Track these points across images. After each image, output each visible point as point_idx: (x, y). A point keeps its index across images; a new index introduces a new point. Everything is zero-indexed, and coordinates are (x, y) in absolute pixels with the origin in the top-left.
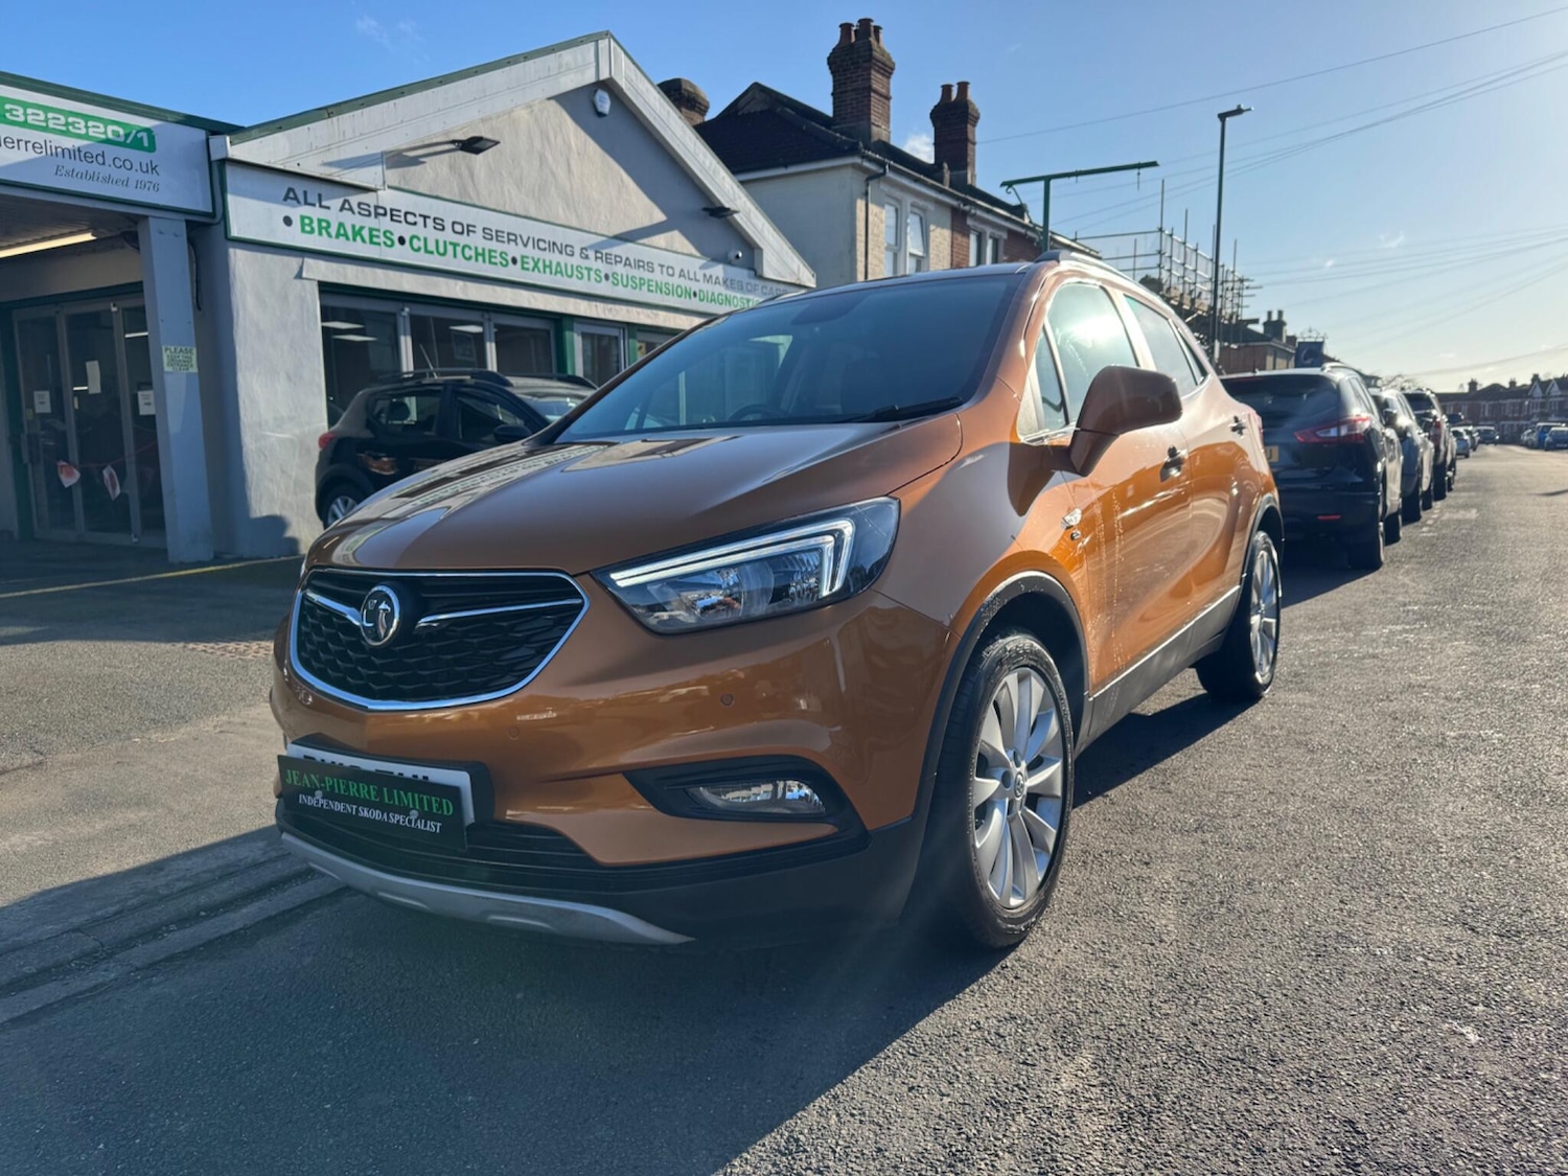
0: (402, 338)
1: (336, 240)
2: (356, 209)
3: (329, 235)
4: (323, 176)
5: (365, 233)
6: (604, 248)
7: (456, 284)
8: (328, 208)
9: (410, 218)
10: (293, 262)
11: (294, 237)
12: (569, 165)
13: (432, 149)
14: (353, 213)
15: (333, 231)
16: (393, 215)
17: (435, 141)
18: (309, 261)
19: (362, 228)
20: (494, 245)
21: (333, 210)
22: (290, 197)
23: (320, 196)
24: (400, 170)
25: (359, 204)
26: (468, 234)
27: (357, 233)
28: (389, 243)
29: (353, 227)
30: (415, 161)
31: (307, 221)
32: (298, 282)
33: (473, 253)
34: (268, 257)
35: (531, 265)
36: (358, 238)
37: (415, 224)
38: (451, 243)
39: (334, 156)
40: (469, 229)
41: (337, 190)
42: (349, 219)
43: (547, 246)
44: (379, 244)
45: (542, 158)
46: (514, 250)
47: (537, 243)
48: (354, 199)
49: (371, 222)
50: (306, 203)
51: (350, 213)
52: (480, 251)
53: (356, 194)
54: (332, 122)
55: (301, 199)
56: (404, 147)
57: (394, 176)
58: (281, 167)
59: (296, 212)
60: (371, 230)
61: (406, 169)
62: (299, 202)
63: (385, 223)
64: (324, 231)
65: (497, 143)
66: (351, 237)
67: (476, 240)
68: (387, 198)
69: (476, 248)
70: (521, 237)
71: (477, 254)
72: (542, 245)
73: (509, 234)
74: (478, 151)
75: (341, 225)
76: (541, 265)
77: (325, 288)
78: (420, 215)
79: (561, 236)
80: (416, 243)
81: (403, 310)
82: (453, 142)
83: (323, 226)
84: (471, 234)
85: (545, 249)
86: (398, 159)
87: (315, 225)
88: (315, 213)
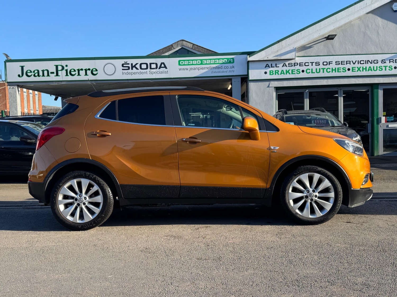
0: (305, 100)
1: (281, 75)
2: (287, 65)
3: (278, 74)
4: (275, 59)
5: (290, 72)
6: (394, 58)
8: (279, 67)
9: (307, 64)
10: (267, 83)
11: (268, 77)
12: (378, 33)
13: (317, 42)
14: (287, 66)
15: (279, 73)
16: (300, 65)
17: (318, 39)
18: (272, 82)
19: (289, 70)
20: (340, 66)
21: (280, 67)
22: (267, 66)
23: (276, 64)
24: (304, 51)
25: (289, 64)
26: (329, 65)
27: (287, 72)
29: (286, 70)
30: (310, 47)
31: (271, 72)
32: (268, 88)
33: (331, 70)
34: (260, 83)
35: (357, 69)
36: (288, 73)
37: (308, 65)
38: (322, 69)
39: (279, 53)
40: (330, 63)
41: (283, 61)
42: (285, 69)
43: (365, 62)
44: (295, 74)
45: (365, 34)
46: (348, 66)
47: (359, 62)
48: (287, 63)
49: (293, 68)
50: (272, 67)
51: (286, 67)
52: (334, 69)
53: (289, 61)
54: (279, 44)
55: (270, 66)
56: (305, 44)
57: (302, 53)
58: (263, 60)
59: (268, 70)
60: (292, 70)
61: (307, 50)
62: (269, 67)
63: (298, 67)
64: (277, 73)
65: (336, 35)
66: (285, 73)
67: (333, 66)
68: (298, 60)
69: (332, 68)
70: (352, 61)
71: (332, 70)
72: (362, 62)
73: (347, 61)
74: (332, 39)
75: (282, 71)
76: (361, 69)
77: (277, 89)
78: (310, 63)
79: (371, 58)
80: (308, 71)
81: (306, 91)
82: (325, 38)
83: (277, 72)
84: (330, 64)
85: (364, 63)
86: (304, 48)
87: (274, 72)
88: (274, 69)
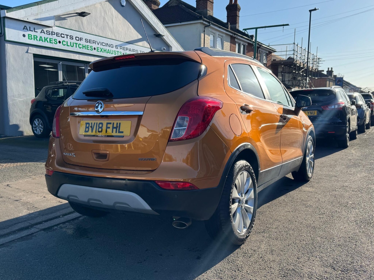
0: (59, 72)
1: (39, 42)
2: (46, 32)
3: (37, 40)
4: (35, 23)
5: (48, 40)
6: (123, 46)
7: (76, 55)
8: (37, 32)
9: (63, 36)
10: (26, 48)
11: (26, 40)
12: (113, 21)
13: (70, 15)
14: (45, 34)
15: (38, 39)
16: (57, 34)
17: (71, 13)
18: (31, 48)
19: (47, 38)
20: (88, 44)
21: (38, 33)
22: (25, 28)
23: (34, 28)
24: (60, 21)
25: (47, 31)
26: (80, 41)
27: (46, 39)
28: (56, 43)
29: (45, 38)
30: (64, 19)
31: (30, 36)
32: (26, 54)
33: (82, 46)
34: (18, 46)
35: (100, 50)
36: (46, 41)
37: (64, 37)
38: (75, 43)
39: (39, 17)
40: (81, 39)
41: (41, 27)
42: (43, 35)
43: (105, 44)
44: (52, 43)
45: (104, 19)
46: (94, 46)
47: (102, 44)
48: (45, 30)
49: (50, 36)
50: (30, 30)
51: (44, 33)
52: (84, 46)
53: (47, 28)
54: (39, 7)
55: (28, 29)
56: (61, 14)
57: (58, 23)
58: (22, 20)
59: (27, 33)
60: (50, 39)
61: (62, 21)
62: (28, 30)
63: (55, 37)
64: (35, 39)
65: (90, 14)
66: (44, 40)
67: (83, 42)
68: (56, 29)
69: (83, 45)
70: (97, 41)
71: (83, 47)
72: (103, 44)
73: (93, 41)
74: (84, 16)
75: (41, 37)
76: (103, 50)
77: (35, 56)
78: (66, 35)
79: (109, 42)
80: (64, 43)
81: (60, 63)
82: (77, 13)
83: (35, 38)
84: (81, 40)
85: (104, 46)
86: (59, 18)
87: (33, 37)
88: (33, 33)
